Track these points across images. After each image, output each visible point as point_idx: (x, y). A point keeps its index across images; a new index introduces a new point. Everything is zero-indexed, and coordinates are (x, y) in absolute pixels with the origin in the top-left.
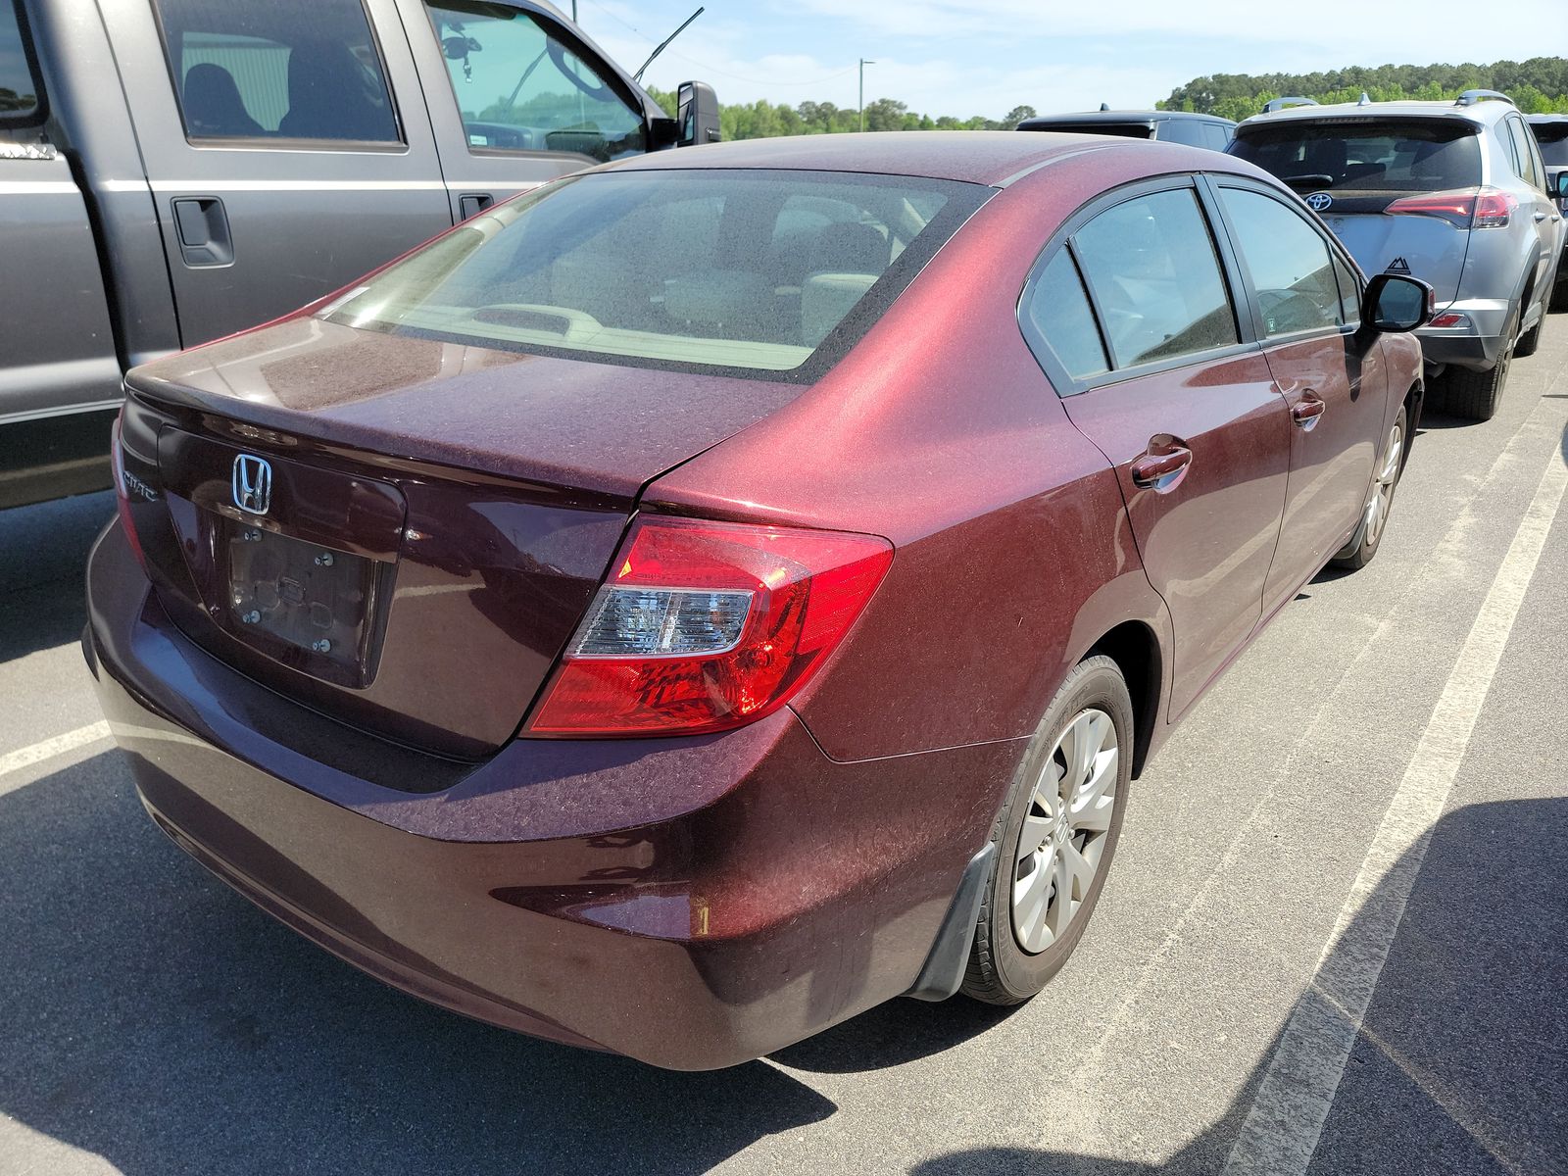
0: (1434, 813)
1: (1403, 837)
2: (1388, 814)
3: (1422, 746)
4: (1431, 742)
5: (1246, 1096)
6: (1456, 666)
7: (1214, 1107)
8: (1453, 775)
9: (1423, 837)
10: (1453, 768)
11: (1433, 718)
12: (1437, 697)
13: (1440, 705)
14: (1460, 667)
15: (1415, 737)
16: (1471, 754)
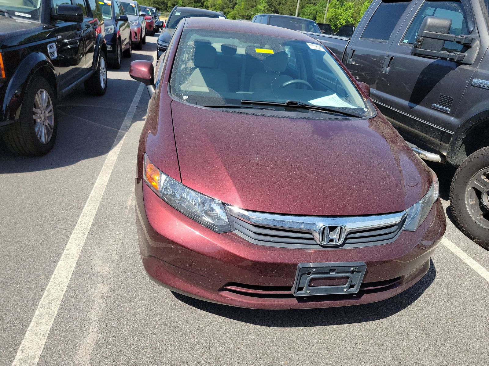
0: (111, 153)
1: (116, 148)
2: (119, 151)
3: (113, 165)
4: (111, 166)
5: (131, 125)
6: (104, 191)
7: (134, 124)
8: (107, 160)
9: (113, 148)
10: (106, 161)
11: (111, 172)
12: (110, 178)
13: (109, 176)
14: (103, 190)
15: (115, 166)
16: (102, 165)
